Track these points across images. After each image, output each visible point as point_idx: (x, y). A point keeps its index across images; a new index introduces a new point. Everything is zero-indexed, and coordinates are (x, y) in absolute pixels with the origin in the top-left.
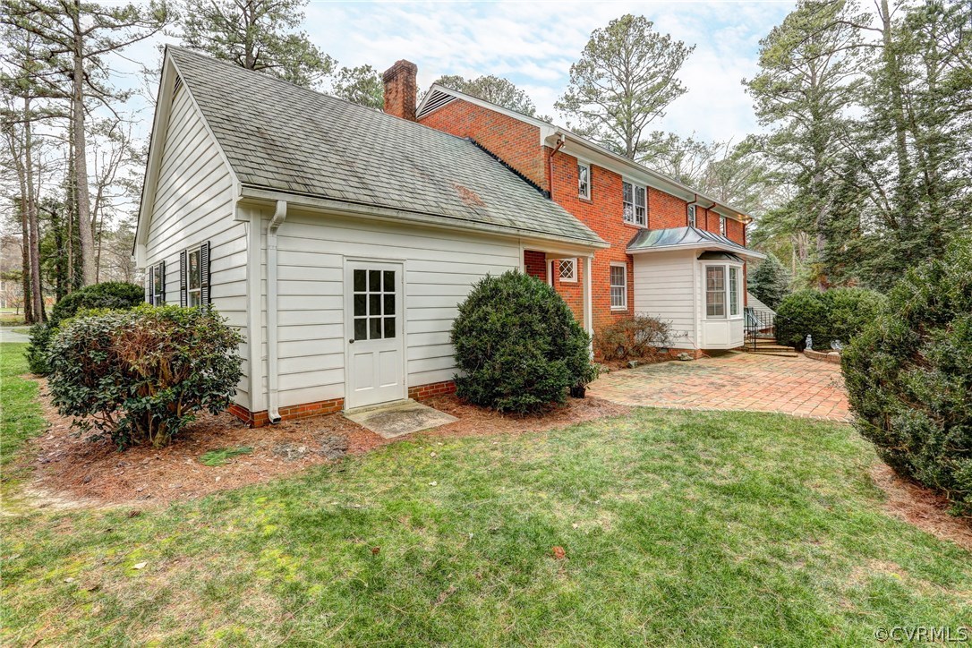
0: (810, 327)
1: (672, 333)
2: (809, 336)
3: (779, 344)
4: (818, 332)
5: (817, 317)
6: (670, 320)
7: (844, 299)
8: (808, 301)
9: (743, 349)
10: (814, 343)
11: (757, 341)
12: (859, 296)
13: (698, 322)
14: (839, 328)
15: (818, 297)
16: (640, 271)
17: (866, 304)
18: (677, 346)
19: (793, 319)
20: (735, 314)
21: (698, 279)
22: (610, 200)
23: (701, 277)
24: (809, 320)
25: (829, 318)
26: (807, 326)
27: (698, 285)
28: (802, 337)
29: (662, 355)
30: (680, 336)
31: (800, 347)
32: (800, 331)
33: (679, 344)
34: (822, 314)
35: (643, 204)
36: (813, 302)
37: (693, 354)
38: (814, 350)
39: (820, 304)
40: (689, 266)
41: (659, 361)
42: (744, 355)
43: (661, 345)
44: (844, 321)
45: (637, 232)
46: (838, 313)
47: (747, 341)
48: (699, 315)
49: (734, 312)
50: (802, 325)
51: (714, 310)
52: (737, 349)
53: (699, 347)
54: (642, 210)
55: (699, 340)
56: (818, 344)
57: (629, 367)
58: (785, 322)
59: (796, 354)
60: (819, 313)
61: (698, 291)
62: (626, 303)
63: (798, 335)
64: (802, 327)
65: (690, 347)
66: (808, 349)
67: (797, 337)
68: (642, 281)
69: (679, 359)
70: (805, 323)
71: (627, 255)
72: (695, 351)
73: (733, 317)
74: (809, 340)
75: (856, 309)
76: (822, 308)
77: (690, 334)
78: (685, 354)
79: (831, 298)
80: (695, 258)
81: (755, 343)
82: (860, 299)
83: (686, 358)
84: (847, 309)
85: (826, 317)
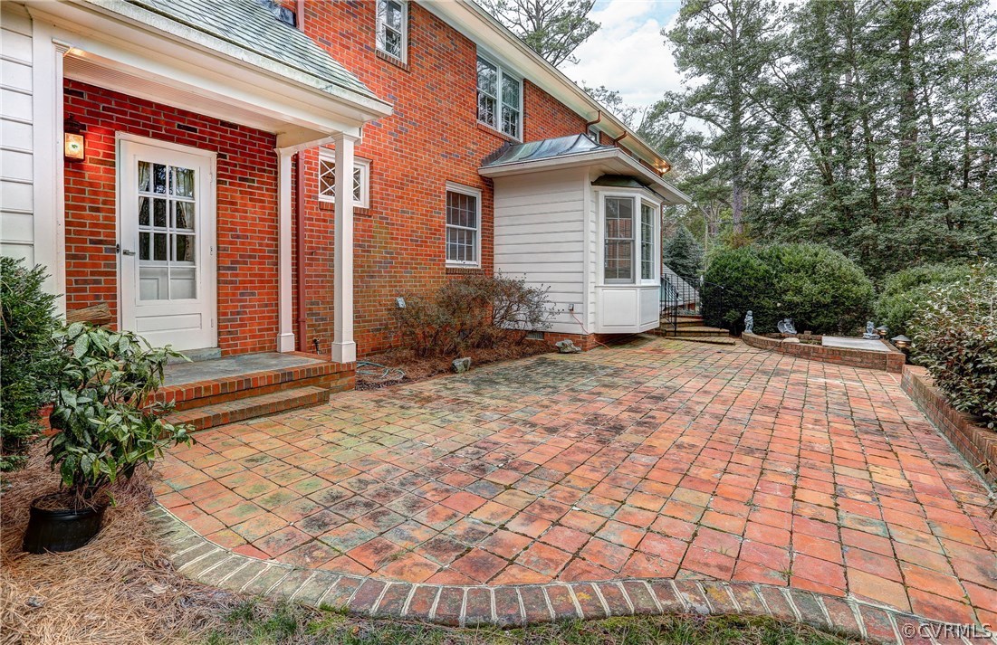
0: (751, 299)
1: (548, 306)
2: (750, 312)
3: (706, 325)
4: (763, 307)
5: (761, 285)
6: (546, 285)
7: (797, 259)
8: (748, 262)
9: (658, 333)
10: (756, 324)
11: (679, 320)
12: (816, 255)
13: (591, 288)
14: (790, 303)
15: (761, 257)
16: (505, 206)
17: (827, 266)
18: (556, 328)
19: (729, 287)
20: (648, 278)
21: (592, 216)
22: (449, 77)
23: (597, 213)
24: (750, 289)
25: (777, 286)
26: (746, 297)
27: (592, 226)
28: (738, 314)
29: (531, 344)
30: (559, 312)
31: (736, 330)
32: (736, 306)
33: (560, 324)
34: (766, 278)
35: (516, 104)
36: (755, 262)
37: (581, 342)
38: (755, 332)
39: (765, 267)
40: (577, 195)
41: (523, 355)
42: (661, 341)
43: (530, 327)
44: (798, 291)
45: (502, 144)
46: (791, 280)
47: (664, 320)
48: (592, 278)
49: (647, 274)
50: (741, 296)
51: (617, 269)
52: (648, 332)
53: (591, 330)
54: (515, 115)
55: (591, 318)
56: (760, 325)
57: (453, 370)
58: (716, 292)
59: (732, 340)
60: (763, 278)
61: (592, 237)
62: (479, 257)
63: (733, 311)
64: (740, 300)
65: (577, 330)
66: (748, 332)
67: (732, 314)
68: (506, 221)
69: (559, 351)
70: (745, 293)
71: (483, 178)
72: (585, 337)
73: (645, 282)
74: (749, 319)
75: (814, 273)
76: (767, 271)
77: (577, 308)
78: (568, 342)
79: (778, 257)
80: (587, 183)
81: (675, 323)
82: (818, 259)
83: (569, 349)
84: (802, 273)
85: (772, 284)
